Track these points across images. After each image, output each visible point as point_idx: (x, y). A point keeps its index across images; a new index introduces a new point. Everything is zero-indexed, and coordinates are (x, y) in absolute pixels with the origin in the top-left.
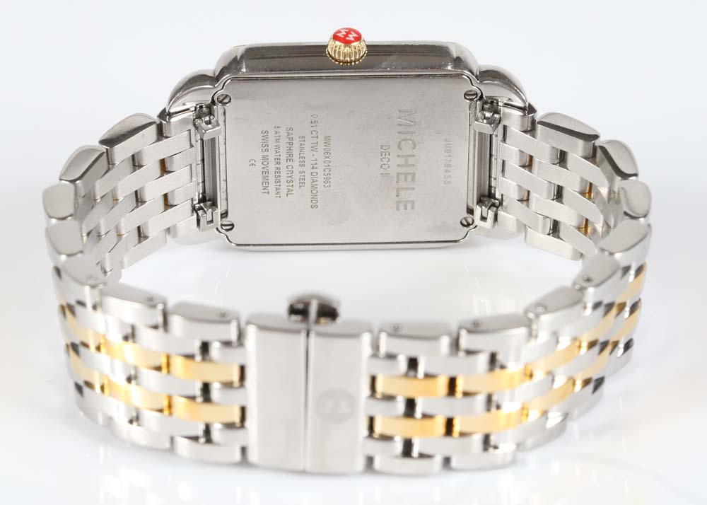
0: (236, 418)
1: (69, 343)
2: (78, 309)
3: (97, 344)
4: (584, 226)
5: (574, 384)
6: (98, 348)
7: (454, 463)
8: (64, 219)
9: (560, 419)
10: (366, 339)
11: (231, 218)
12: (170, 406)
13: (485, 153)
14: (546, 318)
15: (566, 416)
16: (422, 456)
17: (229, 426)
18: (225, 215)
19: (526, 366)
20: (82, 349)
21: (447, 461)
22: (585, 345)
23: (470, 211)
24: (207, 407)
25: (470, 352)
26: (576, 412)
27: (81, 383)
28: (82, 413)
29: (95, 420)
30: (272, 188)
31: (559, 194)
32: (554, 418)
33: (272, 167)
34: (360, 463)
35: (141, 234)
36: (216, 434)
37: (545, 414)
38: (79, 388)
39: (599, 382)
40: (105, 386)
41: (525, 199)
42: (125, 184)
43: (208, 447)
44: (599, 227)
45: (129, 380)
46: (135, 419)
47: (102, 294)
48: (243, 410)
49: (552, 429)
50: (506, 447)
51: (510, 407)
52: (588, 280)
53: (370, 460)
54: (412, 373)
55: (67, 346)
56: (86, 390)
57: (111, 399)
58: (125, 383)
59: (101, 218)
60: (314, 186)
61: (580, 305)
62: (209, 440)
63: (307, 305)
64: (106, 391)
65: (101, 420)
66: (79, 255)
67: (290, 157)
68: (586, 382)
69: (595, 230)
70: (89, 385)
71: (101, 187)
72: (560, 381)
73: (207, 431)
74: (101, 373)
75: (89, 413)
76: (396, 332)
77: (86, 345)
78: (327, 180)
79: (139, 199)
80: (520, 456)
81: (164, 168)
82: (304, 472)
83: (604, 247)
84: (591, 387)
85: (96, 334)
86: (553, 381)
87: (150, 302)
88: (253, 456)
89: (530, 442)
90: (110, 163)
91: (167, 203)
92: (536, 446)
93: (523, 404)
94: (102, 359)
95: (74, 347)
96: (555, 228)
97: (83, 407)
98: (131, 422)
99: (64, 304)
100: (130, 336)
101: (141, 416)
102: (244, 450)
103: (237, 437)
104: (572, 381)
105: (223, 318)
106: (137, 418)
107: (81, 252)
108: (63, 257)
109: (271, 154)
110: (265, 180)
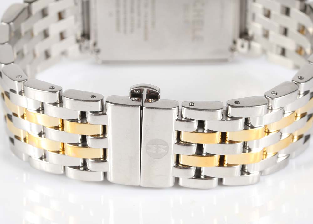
0: (101, 155)
1: (6, 114)
2: (12, 94)
3: (22, 114)
4: (300, 50)
5: (293, 138)
6: (23, 117)
7: (224, 182)
8: (3, 44)
9: (285, 157)
10: (175, 111)
11: (99, 46)
12: (63, 149)
14: (276, 100)
15: (288, 156)
16: (206, 178)
17: (97, 160)
18: (95, 44)
19: (266, 126)
20: (13, 117)
21: (221, 180)
22: (299, 115)
23: (235, 42)
24: (85, 149)
25: (233, 118)
26: (294, 154)
27: (13, 137)
28: (13, 155)
29: (21, 158)
30: (122, 28)
31: (285, 32)
32: (282, 157)
33: (122, 17)
34: (171, 182)
35: (47, 55)
36: (90, 165)
37: (276, 154)
38: (12, 140)
39: (307, 138)
40: (27, 138)
41: (266, 35)
42: (38, 26)
43: (85, 172)
44: (308, 50)
45: (40, 134)
46: (44, 157)
47: (25, 86)
48: (105, 151)
49: (280, 163)
50: (254, 173)
51: (256, 150)
52: (301, 78)
53: (177, 180)
54: (200, 131)
55: (5, 117)
56: (16, 141)
57: (30, 146)
58: (38, 136)
59: (24, 45)
60: (146, 28)
61: (297, 92)
62: (86, 169)
63: (141, 91)
64: (27, 141)
65: (24, 159)
66: (12, 64)
67: (132, 11)
68: (300, 137)
69: (306, 53)
70: (17, 138)
71: (24, 27)
72: (285, 135)
73: (85, 163)
74: (24, 131)
75: (18, 154)
76: (191, 106)
77: (16, 115)
78: (153, 24)
79: (46, 34)
80: (262, 178)
81: (60, 16)
82: (139, 187)
83: (310, 60)
84: (302, 140)
85: (22, 108)
86: (281, 136)
87: (52, 89)
88: (110, 178)
89: (268, 170)
90: (30, 13)
91: (62, 36)
92: (271, 173)
93: (264, 149)
94: (25, 123)
95: (9, 117)
96: (283, 52)
97: (14, 151)
98: (41, 159)
99: (4, 93)
100: (41, 109)
101: (47, 156)
102: (105, 174)
103: (102, 167)
104: (291, 136)
105: (94, 98)
106: (45, 157)
107: (13, 62)
108: (3, 65)
109: (121, 9)
110: (118, 24)
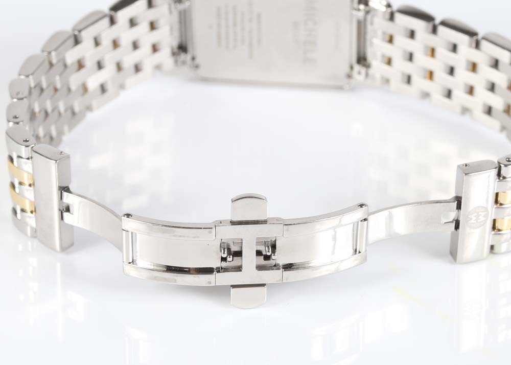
4: (430, 75)
11: (198, 61)
13: (361, 29)
18: (193, 59)
23: (352, 68)
30: (224, 44)
31: (410, 57)
33: (223, 31)
41: (389, 62)
78: (259, 41)
81: (153, 26)
91: (155, 49)
96: (409, 80)
109: (223, 23)
110: (219, 38)
